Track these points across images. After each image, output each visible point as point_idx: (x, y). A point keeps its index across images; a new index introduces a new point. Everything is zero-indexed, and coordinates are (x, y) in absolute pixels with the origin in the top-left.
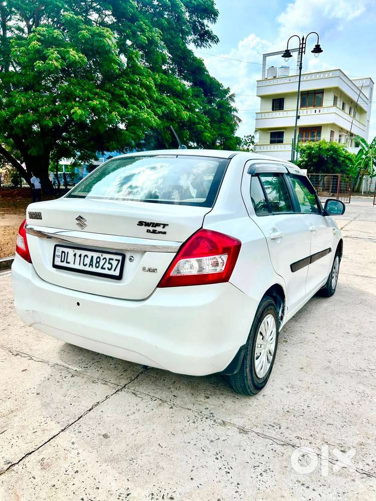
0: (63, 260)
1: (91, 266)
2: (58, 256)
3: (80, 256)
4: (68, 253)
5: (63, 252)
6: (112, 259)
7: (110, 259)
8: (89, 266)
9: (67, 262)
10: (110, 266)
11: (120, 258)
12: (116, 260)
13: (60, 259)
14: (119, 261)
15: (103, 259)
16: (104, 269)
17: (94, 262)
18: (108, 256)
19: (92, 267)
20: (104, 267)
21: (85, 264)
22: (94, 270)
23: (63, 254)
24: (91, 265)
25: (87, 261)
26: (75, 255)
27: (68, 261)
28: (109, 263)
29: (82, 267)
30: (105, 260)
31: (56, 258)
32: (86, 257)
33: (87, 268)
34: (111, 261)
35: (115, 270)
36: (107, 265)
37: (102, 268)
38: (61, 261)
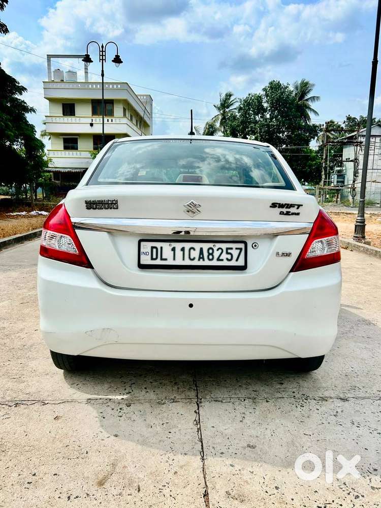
0: (154, 257)
1: (201, 260)
2: (145, 254)
3: (183, 249)
4: (161, 248)
5: (152, 248)
6: (231, 249)
7: (227, 249)
8: (199, 260)
9: (162, 259)
10: (229, 257)
11: (242, 246)
12: (236, 249)
13: (150, 256)
14: (241, 249)
15: (218, 250)
16: (222, 260)
17: (206, 254)
18: (224, 246)
19: (204, 260)
20: (221, 258)
21: (192, 257)
22: (207, 263)
23: (154, 250)
24: (201, 257)
25: (195, 254)
26: (174, 249)
27: (164, 257)
28: (227, 253)
29: (187, 262)
30: (220, 251)
31: (142, 257)
32: (192, 250)
33: (196, 263)
34: (229, 251)
35: (237, 260)
36: (224, 256)
37: (218, 259)
38: (152, 259)
